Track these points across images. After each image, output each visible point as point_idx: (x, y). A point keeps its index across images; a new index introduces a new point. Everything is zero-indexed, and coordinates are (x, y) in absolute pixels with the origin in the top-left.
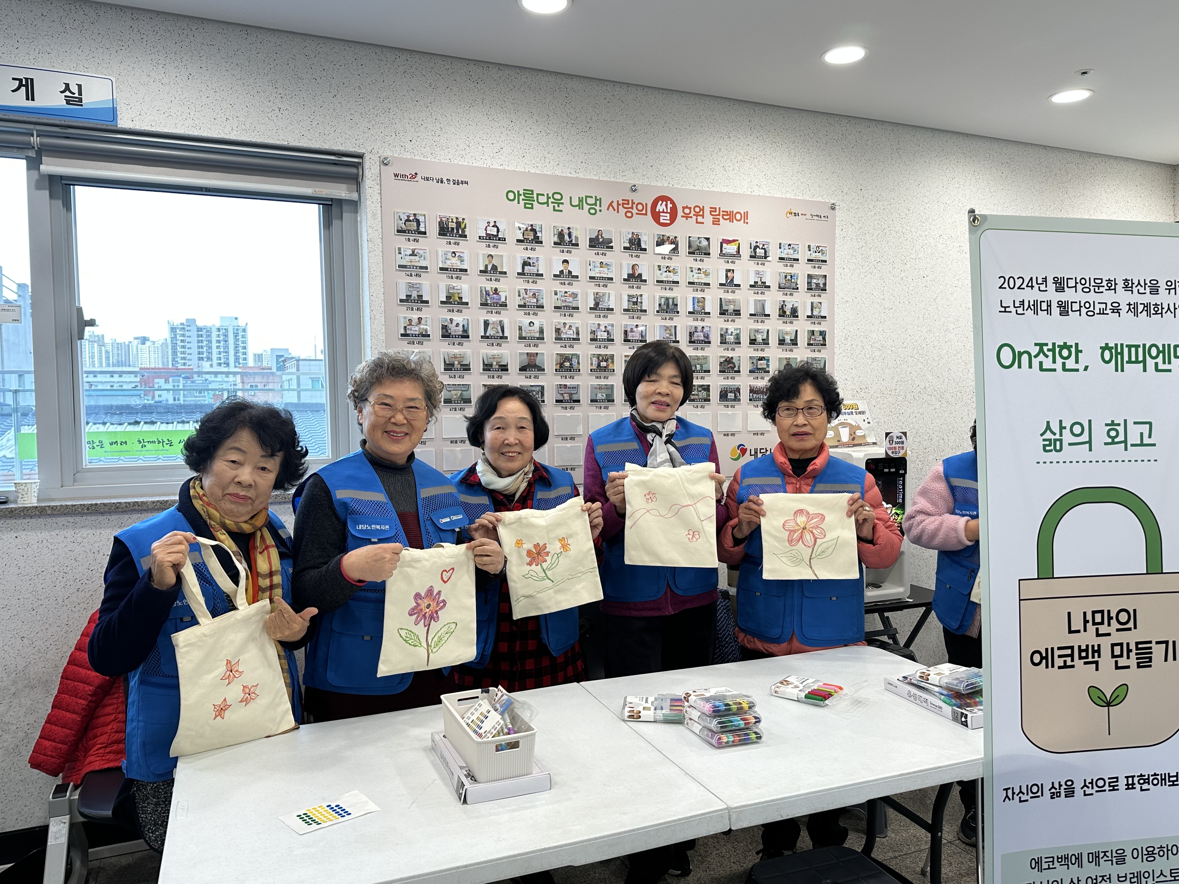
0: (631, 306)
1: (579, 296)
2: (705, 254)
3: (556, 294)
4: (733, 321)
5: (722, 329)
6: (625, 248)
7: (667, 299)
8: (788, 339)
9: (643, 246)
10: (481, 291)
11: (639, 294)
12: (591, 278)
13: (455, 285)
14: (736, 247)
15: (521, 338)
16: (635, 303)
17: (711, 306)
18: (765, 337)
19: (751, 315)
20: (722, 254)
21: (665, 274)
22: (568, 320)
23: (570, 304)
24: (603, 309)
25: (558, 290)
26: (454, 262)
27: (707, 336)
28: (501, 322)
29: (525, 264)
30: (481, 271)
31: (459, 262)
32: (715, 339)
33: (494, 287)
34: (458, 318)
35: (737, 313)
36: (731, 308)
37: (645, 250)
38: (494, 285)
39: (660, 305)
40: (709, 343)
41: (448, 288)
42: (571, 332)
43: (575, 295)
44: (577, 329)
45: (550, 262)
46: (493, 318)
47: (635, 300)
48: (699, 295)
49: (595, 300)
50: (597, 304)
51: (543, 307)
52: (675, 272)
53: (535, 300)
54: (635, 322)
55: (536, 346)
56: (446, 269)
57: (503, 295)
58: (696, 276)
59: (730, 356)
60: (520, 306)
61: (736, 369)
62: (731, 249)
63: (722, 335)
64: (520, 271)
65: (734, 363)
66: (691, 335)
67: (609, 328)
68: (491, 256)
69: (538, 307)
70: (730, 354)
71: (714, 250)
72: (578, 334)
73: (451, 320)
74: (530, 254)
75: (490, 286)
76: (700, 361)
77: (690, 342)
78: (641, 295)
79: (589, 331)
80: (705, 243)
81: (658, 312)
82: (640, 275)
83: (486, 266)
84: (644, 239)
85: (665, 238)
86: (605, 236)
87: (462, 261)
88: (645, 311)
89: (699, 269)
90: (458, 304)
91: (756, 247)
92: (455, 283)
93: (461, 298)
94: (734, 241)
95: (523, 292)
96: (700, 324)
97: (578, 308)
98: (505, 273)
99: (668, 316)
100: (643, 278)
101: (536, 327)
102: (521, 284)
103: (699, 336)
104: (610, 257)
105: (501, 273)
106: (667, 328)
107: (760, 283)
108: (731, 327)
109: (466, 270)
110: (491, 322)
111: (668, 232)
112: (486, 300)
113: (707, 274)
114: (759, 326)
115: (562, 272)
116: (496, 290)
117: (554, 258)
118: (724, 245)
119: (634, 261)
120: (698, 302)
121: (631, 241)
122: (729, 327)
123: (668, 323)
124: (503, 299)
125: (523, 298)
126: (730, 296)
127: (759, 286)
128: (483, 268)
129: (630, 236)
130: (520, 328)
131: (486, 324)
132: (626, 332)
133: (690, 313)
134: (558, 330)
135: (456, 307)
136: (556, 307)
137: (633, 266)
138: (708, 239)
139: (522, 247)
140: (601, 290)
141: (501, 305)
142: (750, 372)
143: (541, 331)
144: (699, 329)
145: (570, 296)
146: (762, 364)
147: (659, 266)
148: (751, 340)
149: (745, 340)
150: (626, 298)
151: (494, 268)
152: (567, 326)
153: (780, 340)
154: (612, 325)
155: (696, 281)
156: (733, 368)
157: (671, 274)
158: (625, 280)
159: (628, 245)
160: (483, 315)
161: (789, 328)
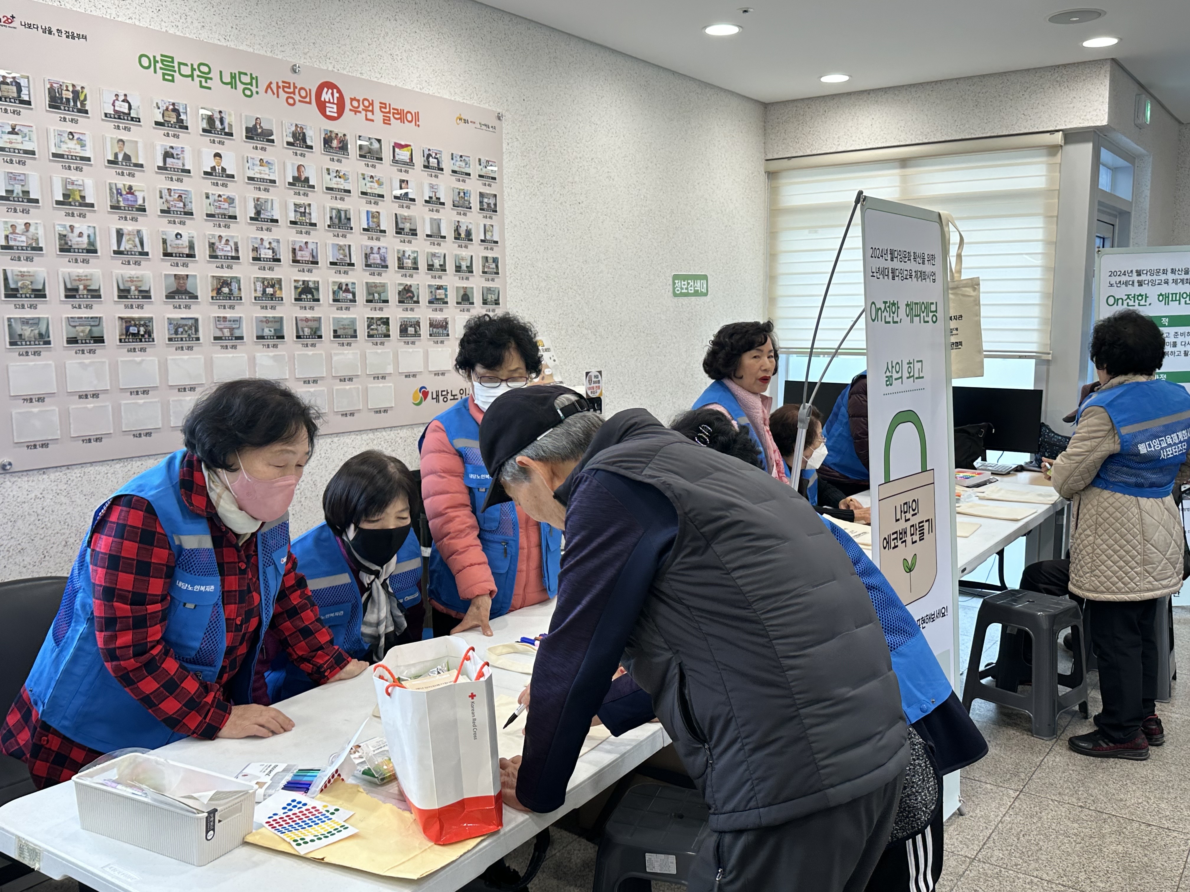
0: (299, 218)
1: (237, 201)
2: (378, 159)
3: (207, 197)
4: (410, 242)
5: (398, 251)
6: (289, 143)
7: (339, 211)
8: (464, 265)
9: (309, 143)
10: (111, 189)
11: (307, 203)
12: (250, 179)
13: (74, 178)
14: (409, 153)
15: (166, 254)
16: (303, 214)
17: (387, 224)
18: (442, 263)
19: (428, 236)
20: (395, 161)
21: (335, 180)
22: (224, 233)
23: (226, 212)
24: (266, 220)
25: (210, 192)
26: (71, 147)
27: (384, 259)
28: (139, 232)
29: (167, 155)
30: (110, 162)
31: (78, 147)
32: (392, 263)
33: (128, 183)
34: (81, 225)
35: (413, 232)
36: (407, 226)
37: (311, 147)
38: (127, 181)
39: (331, 218)
40: (387, 267)
41: (66, 182)
42: (229, 248)
43: (231, 201)
44: (236, 244)
45: (198, 154)
46: (128, 227)
47: (302, 210)
48: (373, 209)
49: (255, 207)
50: (258, 213)
51: (191, 214)
52: (345, 177)
53: (181, 205)
54: (304, 238)
55: (185, 265)
56: (61, 156)
57: (140, 195)
58: (368, 184)
59: (409, 283)
60: (162, 211)
61: (415, 299)
62: (403, 155)
63: (399, 259)
64: (161, 164)
65: (412, 292)
66: (367, 256)
67: (274, 245)
68: (121, 140)
69: (186, 213)
70: (408, 281)
71: (387, 154)
72: (237, 250)
73: (72, 227)
74: (171, 142)
75: (123, 182)
76: (378, 289)
77: (367, 266)
78: (309, 205)
79: (251, 248)
80: (376, 145)
81: (329, 226)
82: (307, 180)
83: (116, 155)
84: (309, 133)
85: (333, 135)
86: (265, 126)
87: (83, 146)
88: (315, 225)
89: (372, 177)
90: (81, 205)
91: (429, 155)
92: (73, 175)
93: (83, 198)
94: (407, 146)
95: (165, 193)
96: (375, 244)
97: (235, 217)
98: (141, 166)
99: (341, 232)
100: (311, 183)
101: (184, 241)
102: (162, 183)
103: (375, 258)
104: (271, 153)
105: (136, 165)
106: (340, 248)
107: (434, 199)
108: (409, 249)
109: (89, 159)
110: (125, 231)
111: (336, 127)
112: (118, 201)
113: (380, 183)
114: (435, 250)
115: (213, 168)
116: (130, 188)
117: (204, 150)
118: (397, 150)
119: (300, 161)
120: (373, 217)
121: (294, 135)
122: (406, 249)
123: (342, 242)
124: (140, 202)
125: (167, 201)
126: (405, 212)
127: (434, 202)
128: (111, 158)
129: (293, 129)
130: (164, 242)
131: (120, 234)
132: (294, 250)
133: (364, 229)
134: (212, 245)
135: (77, 210)
136: (208, 215)
137: (299, 167)
138: (379, 141)
139: (160, 132)
140: (263, 195)
141: (139, 210)
142: (430, 302)
143: (191, 246)
144: (375, 250)
145: (225, 201)
146: (440, 293)
147: (328, 170)
148: (428, 265)
149: (422, 265)
150: (292, 207)
151: (127, 157)
152: (224, 241)
153: (456, 267)
154: (278, 241)
155: (369, 191)
156: (412, 298)
157: (342, 180)
158: (290, 184)
159: (291, 140)
160: (114, 223)
161: (464, 253)
